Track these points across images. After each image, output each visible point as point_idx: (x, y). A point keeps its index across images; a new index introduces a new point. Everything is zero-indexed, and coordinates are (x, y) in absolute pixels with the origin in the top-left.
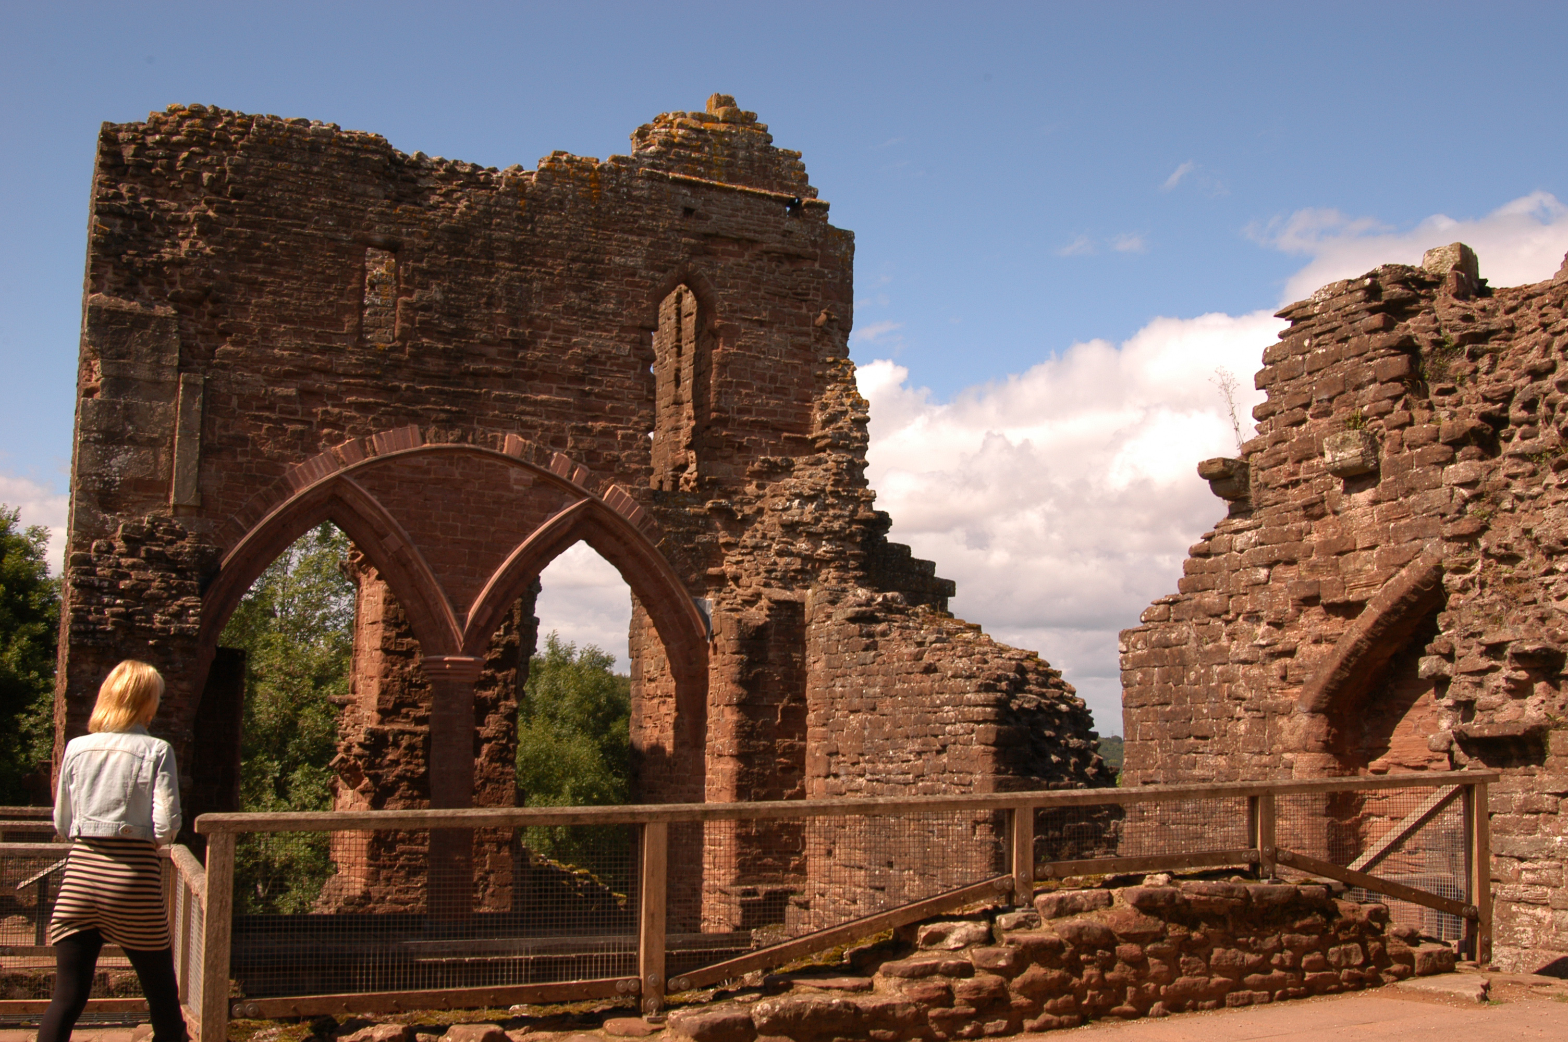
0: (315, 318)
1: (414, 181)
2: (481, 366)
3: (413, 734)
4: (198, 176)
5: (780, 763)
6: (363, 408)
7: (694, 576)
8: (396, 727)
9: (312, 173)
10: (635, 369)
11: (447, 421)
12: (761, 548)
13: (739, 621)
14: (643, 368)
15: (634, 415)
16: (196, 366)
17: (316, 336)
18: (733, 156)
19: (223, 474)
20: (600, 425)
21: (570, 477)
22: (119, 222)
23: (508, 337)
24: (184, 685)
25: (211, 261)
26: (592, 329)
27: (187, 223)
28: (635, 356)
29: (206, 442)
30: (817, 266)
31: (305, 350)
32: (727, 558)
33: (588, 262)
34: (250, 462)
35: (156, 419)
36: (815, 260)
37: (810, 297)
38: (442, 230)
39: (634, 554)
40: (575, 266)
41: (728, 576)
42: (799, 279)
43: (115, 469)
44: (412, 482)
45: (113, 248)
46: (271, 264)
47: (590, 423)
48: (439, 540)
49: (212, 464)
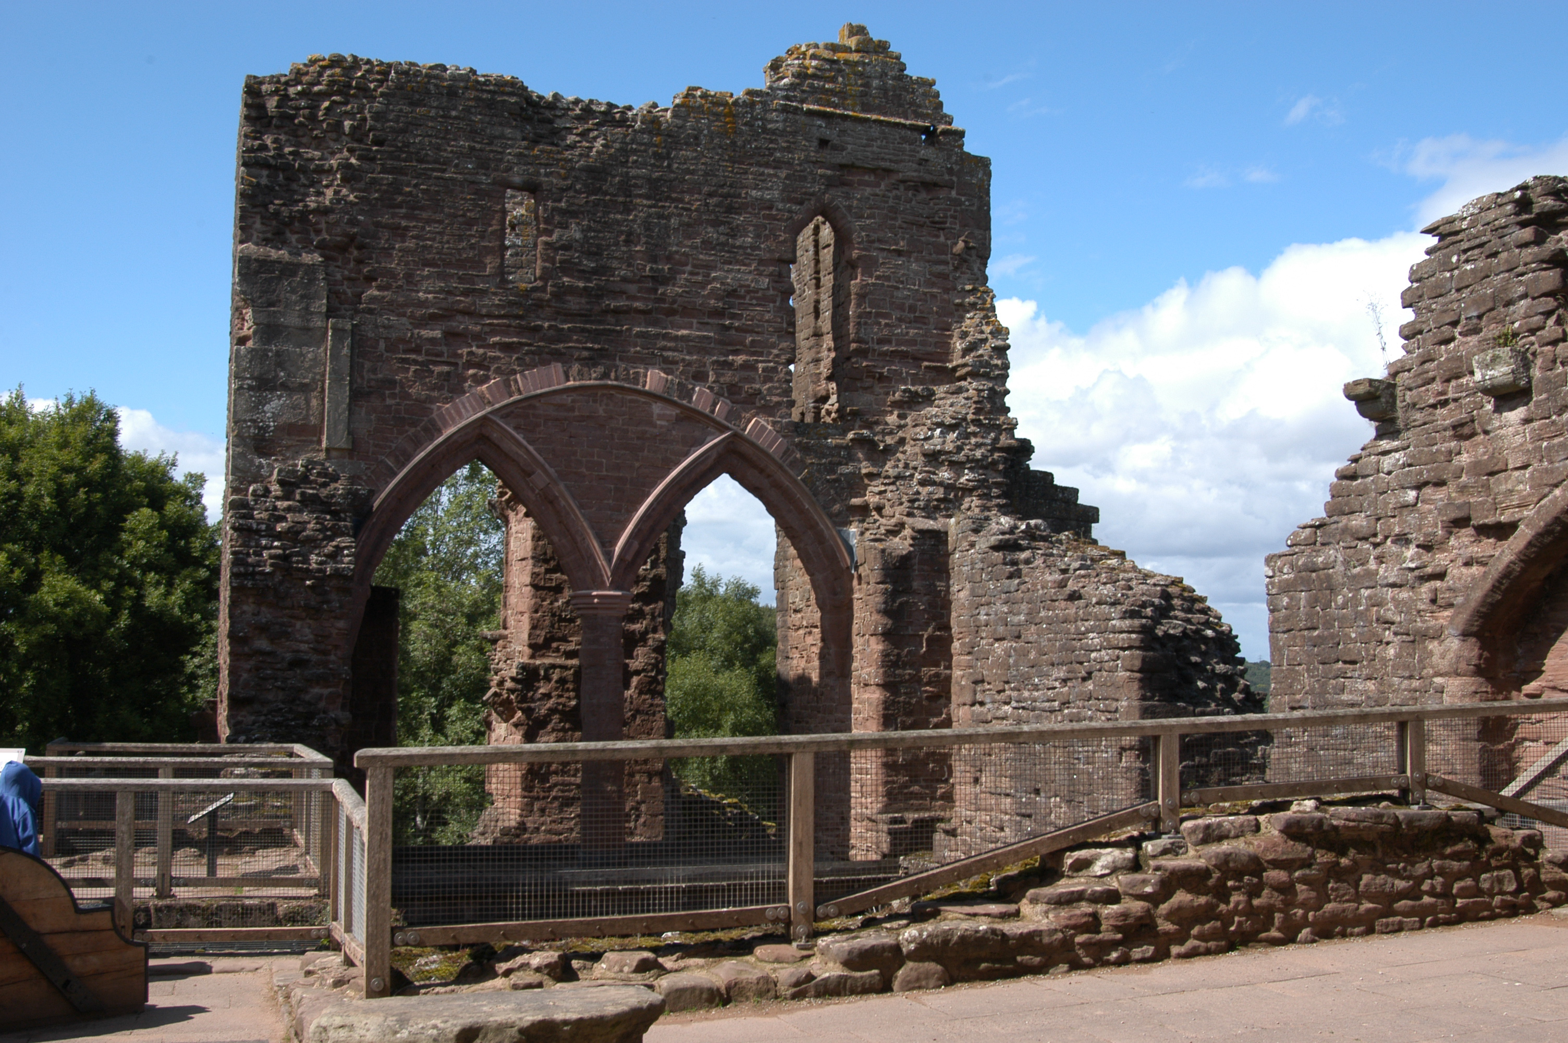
0: (458, 260)
1: (551, 122)
2: (622, 303)
3: (564, 668)
4: (339, 124)
5: (926, 691)
6: (507, 348)
7: (837, 507)
8: (547, 661)
9: (450, 117)
10: (775, 302)
11: (590, 358)
12: (904, 478)
13: (883, 551)
14: (782, 300)
15: (774, 348)
16: (343, 312)
17: (459, 278)
18: (867, 85)
19: (373, 417)
20: (740, 359)
21: (713, 411)
22: (265, 173)
23: (647, 273)
24: (341, 624)
25: (355, 208)
26: (730, 263)
27: (330, 171)
28: (774, 289)
29: (355, 386)
30: (954, 193)
31: (449, 293)
32: (870, 488)
33: (726, 196)
34: (398, 404)
35: (307, 365)
36: (952, 188)
37: (948, 225)
38: (579, 169)
39: (777, 485)
40: (712, 201)
41: (871, 506)
42: (936, 207)
43: (269, 415)
44: (557, 420)
45: (260, 198)
46: (414, 208)
47: (731, 357)
48: (584, 476)
49: (361, 407)
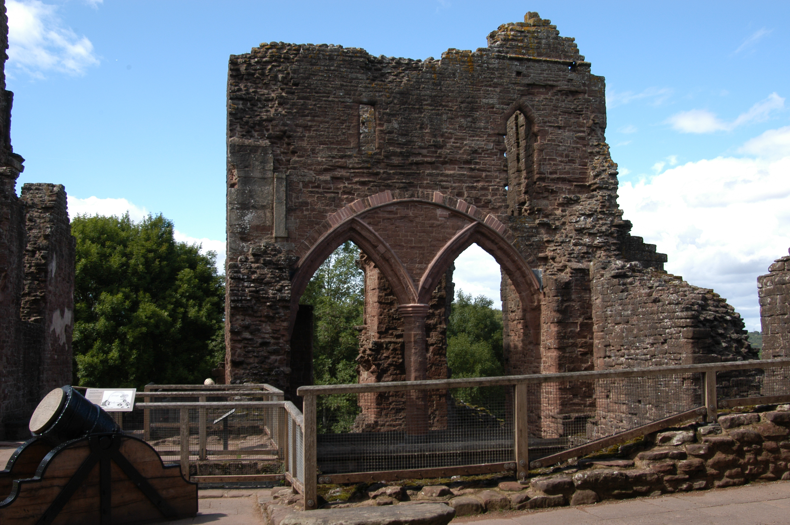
0: (337, 141)
1: (380, 70)
2: (419, 159)
3: (395, 343)
4: (276, 76)
5: (580, 351)
6: (363, 183)
8: (387, 340)
9: (330, 70)
10: (497, 155)
11: (405, 188)
12: (565, 242)
13: (556, 280)
14: (501, 154)
15: (497, 178)
16: (281, 169)
17: (338, 150)
18: (539, 43)
19: (298, 221)
21: (467, 212)
22: (241, 102)
23: (432, 143)
24: (285, 324)
25: (285, 118)
26: (474, 137)
27: (272, 100)
28: (496, 149)
29: (288, 206)
30: (586, 96)
31: (333, 157)
32: (548, 248)
33: (469, 103)
34: (310, 214)
35: (264, 196)
36: (585, 93)
38: (396, 93)
39: (501, 249)
40: (463, 105)
41: (549, 257)
42: (578, 104)
43: (247, 221)
44: (389, 219)
45: (239, 115)
46: (314, 116)
47: (475, 184)
48: (404, 247)
49: (292, 216)
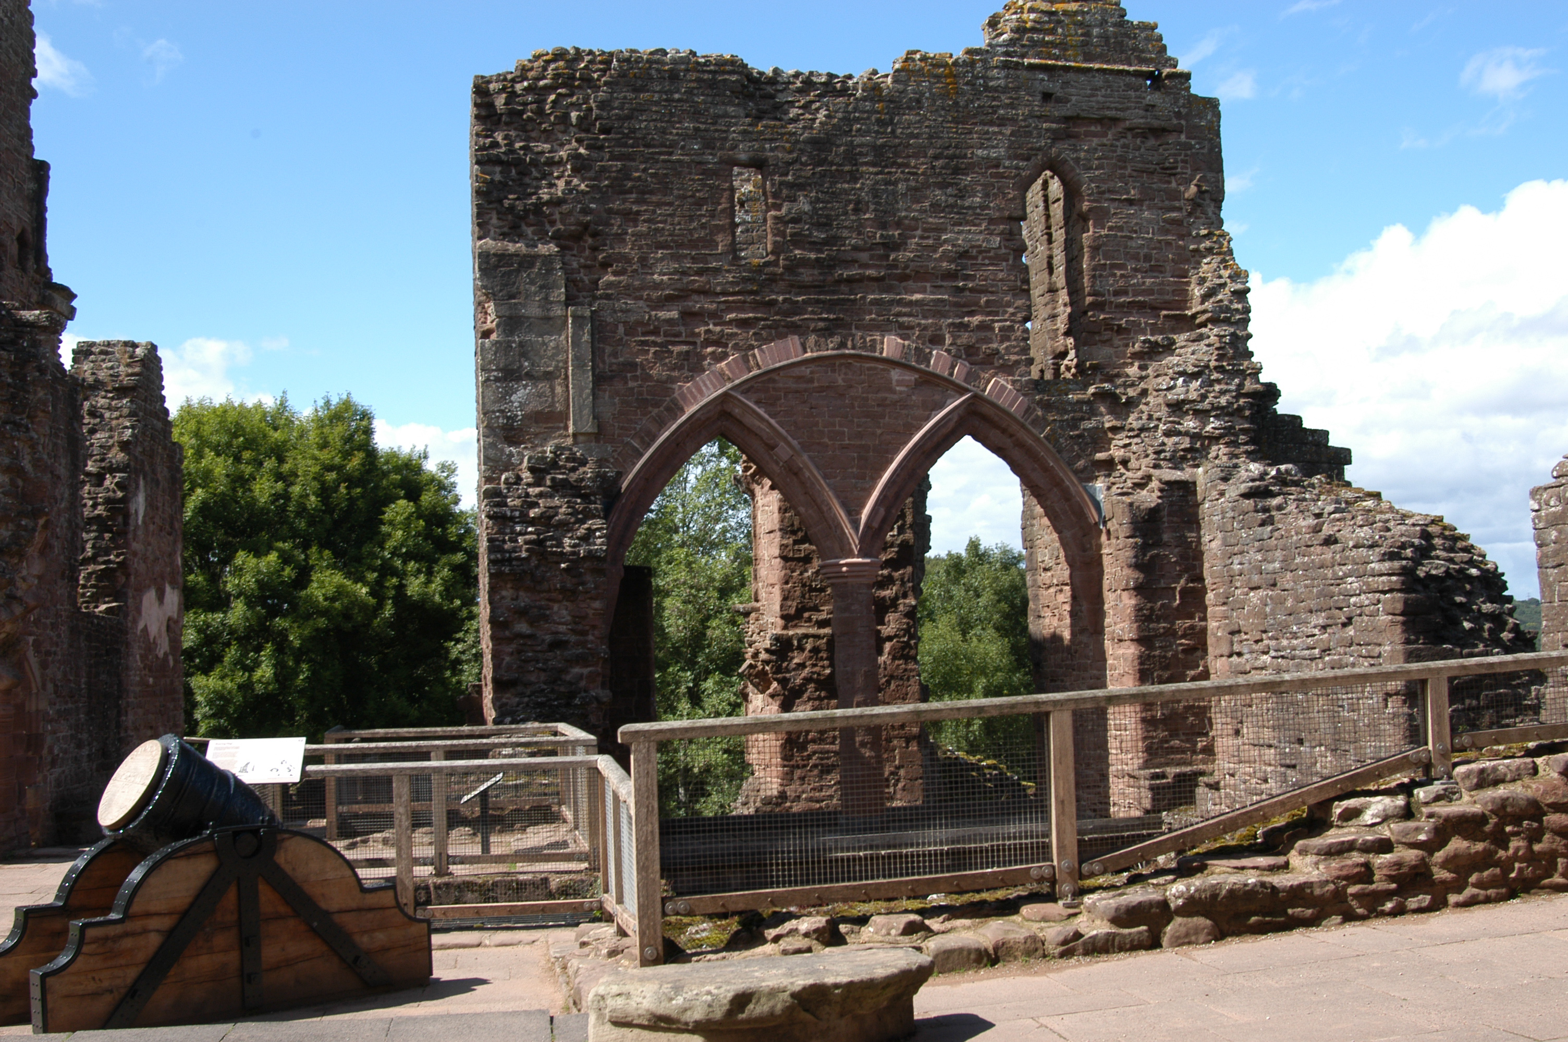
0: (690, 241)
1: (772, 97)
2: (854, 272)
3: (817, 637)
4: (566, 116)
5: (1181, 644)
6: (744, 324)
7: (1081, 463)
8: (800, 631)
9: (673, 101)
10: (1007, 260)
11: (826, 329)
12: (1148, 430)
13: (1131, 504)
14: (1015, 258)
15: (1010, 306)
16: (581, 299)
17: (693, 258)
18: (1087, 34)
19: (617, 400)
20: (976, 320)
21: (951, 374)
22: (498, 169)
23: (878, 240)
24: (597, 604)
25: (587, 197)
26: (960, 224)
27: (560, 163)
28: (1006, 247)
29: (598, 371)
30: (1183, 137)
31: (684, 273)
32: (1114, 442)
33: (951, 158)
34: (641, 386)
35: (549, 354)
36: (1181, 132)
37: (1179, 170)
38: (804, 142)
39: (1020, 445)
40: (938, 163)
41: (1116, 460)
42: (1166, 153)
43: (516, 404)
44: (797, 392)
45: (495, 194)
46: (644, 193)
47: (966, 319)
48: (827, 446)
49: (605, 391)
